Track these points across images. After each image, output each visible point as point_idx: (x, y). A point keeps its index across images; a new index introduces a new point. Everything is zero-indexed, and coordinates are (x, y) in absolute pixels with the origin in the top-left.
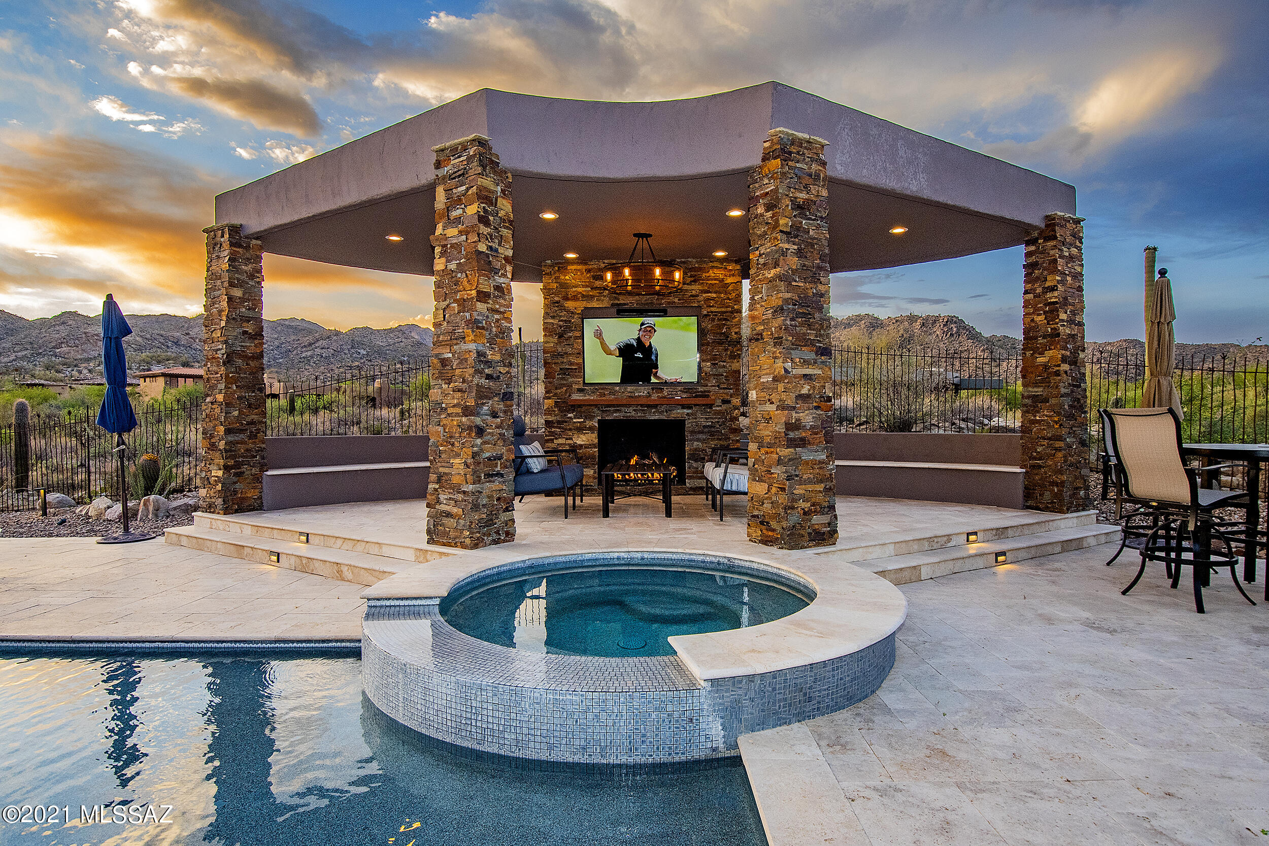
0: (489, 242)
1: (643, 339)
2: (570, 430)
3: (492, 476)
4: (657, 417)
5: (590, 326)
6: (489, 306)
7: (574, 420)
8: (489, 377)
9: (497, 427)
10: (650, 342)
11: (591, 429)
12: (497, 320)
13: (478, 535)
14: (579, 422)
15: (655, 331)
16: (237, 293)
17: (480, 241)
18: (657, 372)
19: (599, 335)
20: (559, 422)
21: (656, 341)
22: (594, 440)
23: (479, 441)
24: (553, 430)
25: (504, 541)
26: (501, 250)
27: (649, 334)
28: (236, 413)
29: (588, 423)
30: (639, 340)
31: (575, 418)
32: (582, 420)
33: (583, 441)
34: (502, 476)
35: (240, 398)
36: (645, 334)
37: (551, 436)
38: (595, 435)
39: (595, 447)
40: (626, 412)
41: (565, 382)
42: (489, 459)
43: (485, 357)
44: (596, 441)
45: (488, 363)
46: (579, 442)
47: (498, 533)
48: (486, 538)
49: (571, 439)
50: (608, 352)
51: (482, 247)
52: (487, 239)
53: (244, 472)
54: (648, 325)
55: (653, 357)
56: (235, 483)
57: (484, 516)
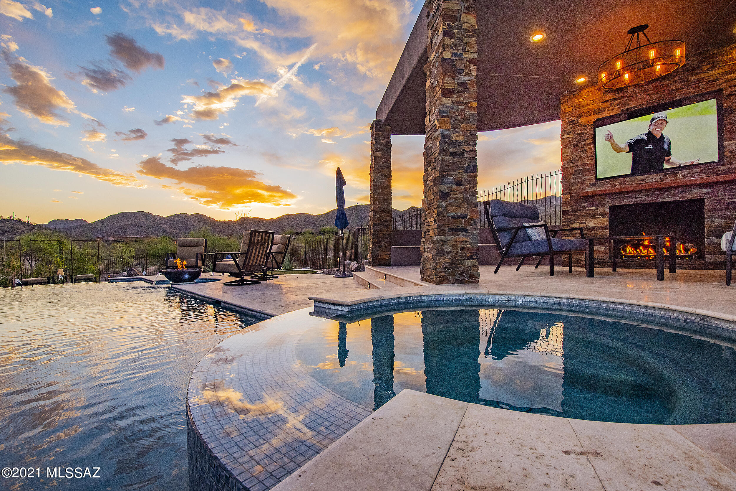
0: (454, 50)
1: (654, 133)
2: (583, 216)
3: (456, 230)
4: (670, 199)
5: (601, 132)
6: (454, 99)
7: (587, 209)
8: (452, 154)
9: (461, 193)
10: (662, 134)
11: (603, 214)
12: (462, 110)
13: (443, 274)
14: (591, 210)
15: (667, 122)
16: (379, 155)
17: (444, 50)
18: (670, 159)
19: (610, 138)
20: (574, 211)
21: (667, 132)
22: (605, 223)
23: (444, 204)
24: (569, 217)
25: (469, 282)
26: (465, 55)
27: (660, 126)
28: (378, 216)
29: (600, 210)
30: (649, 134)
31: (587, 207)
32: (594, 208)
33: (595, 224)
34: (466, 231)
35: (380, 208)
36: (656, 127)
37: (568, 222)
38: (607, 218)
39: (605, 228)
40: (637, 198)
41: (579, 180)
42: (453, 217)
43: (450, 139)
44: (607, 223)
45: (454, 144)
46: (591, 225)
47: (462, 274)
48: (450, 277)
49: (585, 223)
50: (618, 149)
51: (447, 55)
52: (452, 48)
53: (382, 246)
54: (659, 119)
55: (666, 146)
56: (377, 251)
57: (449, 261)
